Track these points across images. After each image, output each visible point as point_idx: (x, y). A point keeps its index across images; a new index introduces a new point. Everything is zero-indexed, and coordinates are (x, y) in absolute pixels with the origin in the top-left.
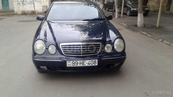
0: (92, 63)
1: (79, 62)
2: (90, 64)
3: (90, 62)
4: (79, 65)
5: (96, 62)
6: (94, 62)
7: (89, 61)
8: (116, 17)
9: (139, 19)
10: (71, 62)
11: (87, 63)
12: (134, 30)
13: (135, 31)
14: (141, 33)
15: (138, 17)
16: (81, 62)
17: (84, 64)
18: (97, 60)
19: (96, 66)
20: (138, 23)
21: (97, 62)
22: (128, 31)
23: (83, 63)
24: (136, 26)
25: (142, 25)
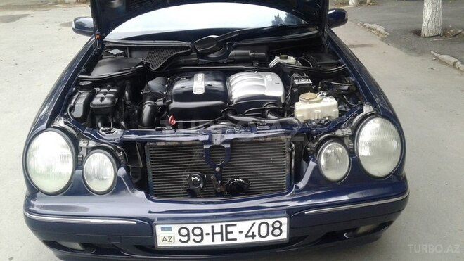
0: (264, 232)
1: (207, 228)
2: (253, 236)
3: (255, 230)
4: (207, 242)
5: (279, 228)
6: (271, 229)
7: (251, 223)
8: (350, 3)
9: (428, 10)
10: (175, 228)
11: (241, 232)
12: (411, 50)
13: (414, 50)
14: (437, 59)
15: (425, 5)
16: (217, 229)
17: (229, 235)
18: (284, 221)
19: (283, 240)
20: (424, 24)
21: (284, 228)
22: (392, 51)
23: (224, 234)
24: (418, 32)
25: (437, 30)
